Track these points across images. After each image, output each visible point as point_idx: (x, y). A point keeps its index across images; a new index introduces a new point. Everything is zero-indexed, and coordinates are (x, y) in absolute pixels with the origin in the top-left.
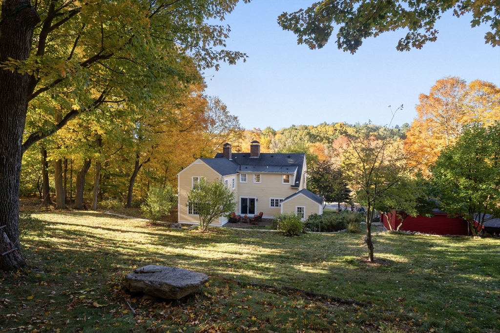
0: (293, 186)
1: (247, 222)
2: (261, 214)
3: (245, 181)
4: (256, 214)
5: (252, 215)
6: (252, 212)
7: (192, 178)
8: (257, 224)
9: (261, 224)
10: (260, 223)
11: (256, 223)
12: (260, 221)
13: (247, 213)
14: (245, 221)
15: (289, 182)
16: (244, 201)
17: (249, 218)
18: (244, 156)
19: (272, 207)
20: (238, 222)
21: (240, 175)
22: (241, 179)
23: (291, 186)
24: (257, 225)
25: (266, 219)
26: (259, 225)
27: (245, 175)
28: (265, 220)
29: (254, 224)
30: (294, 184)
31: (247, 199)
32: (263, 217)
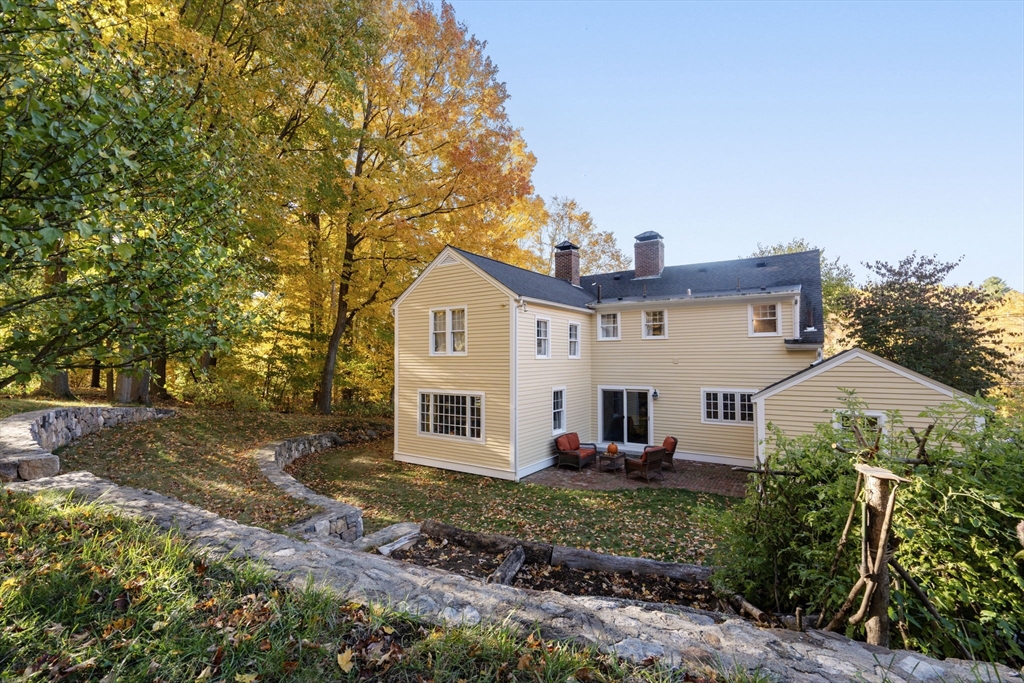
0: (795, 342)
1: (618, 470)
2: (672, 444)
3: (615, 334)
4: (652, 442)
5: (638, 448)
6: (638, 435)
7: (432, 315)
8: (653, 480)
9: (670, 481)
10: (665, 475)
11: (650, 475)
12: (665, 469)
13: (622, 441)
14: (612, 465)
15: (775, 330)
16: (612, 399)
17: (624, 455)
18: (616, 279)
19: (712, 421)
20: (587, 466)
21: (599, 318)
22: (600, 331)
23: (787, 342)
24: (652, 485)
25: (690, 463)
26: (664, 484)
27: (615, 316)
28: (687, 467)
29: (641, 479)
30: (797, 336)
31: (621, 393)
32: (676, 456)
